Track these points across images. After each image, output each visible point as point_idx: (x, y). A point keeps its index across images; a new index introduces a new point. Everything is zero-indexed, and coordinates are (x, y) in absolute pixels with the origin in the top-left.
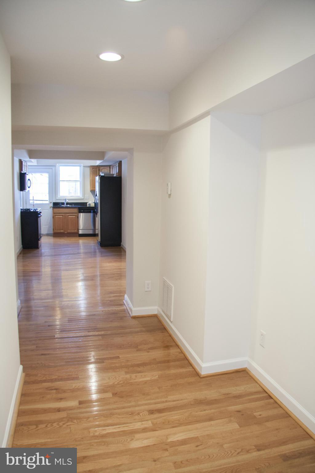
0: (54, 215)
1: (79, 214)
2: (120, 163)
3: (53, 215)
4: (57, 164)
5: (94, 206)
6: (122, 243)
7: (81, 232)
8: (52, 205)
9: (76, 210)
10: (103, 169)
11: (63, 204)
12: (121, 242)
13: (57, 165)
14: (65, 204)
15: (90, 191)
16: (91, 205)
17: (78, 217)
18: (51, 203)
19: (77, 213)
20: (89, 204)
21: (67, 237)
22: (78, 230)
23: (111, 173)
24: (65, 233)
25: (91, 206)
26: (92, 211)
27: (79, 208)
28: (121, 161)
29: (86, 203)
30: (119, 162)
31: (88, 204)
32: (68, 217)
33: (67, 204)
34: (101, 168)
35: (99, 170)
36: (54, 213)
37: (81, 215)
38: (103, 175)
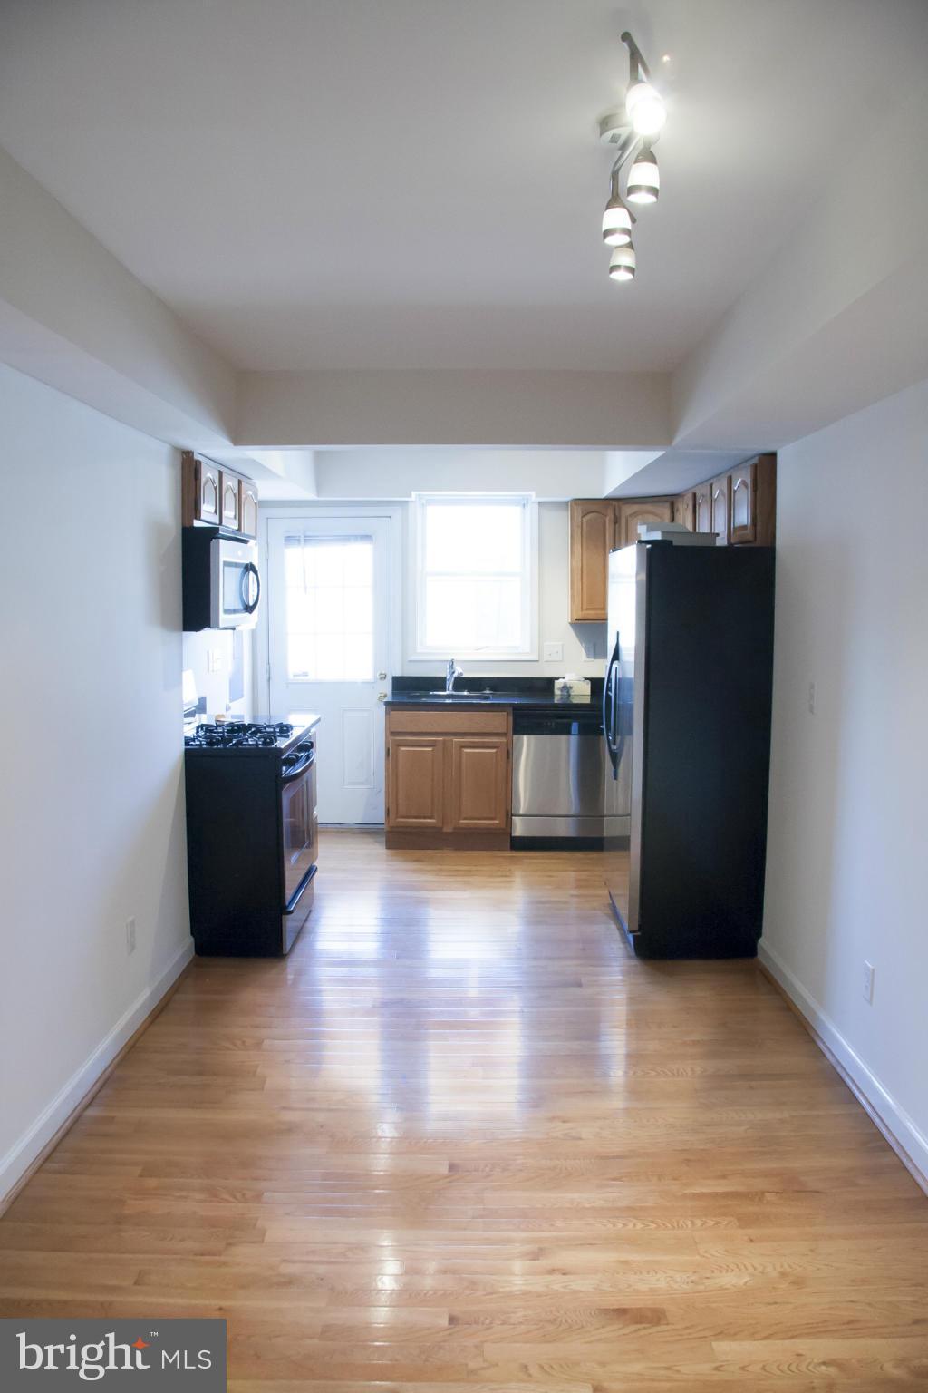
0: (396, 740)
1: (515, 737)
2: (765, 470)
3: (387, 743)
4: (414, 493)
5: (587, 700)
6: (762, 942)
7: (520, 828)
8: (387, 688)
9: (500, 721)
10: (635, 514)
11: (439, 683)
12: (759, 934)
13: (413, 498)
14: (450, 684)
15: (571, 624)
16: (573, 692)
17: (509, 754)
18: (384, 677)
19: (505, 734)
20: (566, 688)
21: (456, 850)
22: (509, 816)
23: (704, 528)
24: (445, 830)
25: (575, 701)
26: (575, 727)
27: (515, 708)
28: (773, 456)
29: (549, 682)
30: (755, 461)
31: (558, 684)
32: (461, 753)
33: (461, 683)
34: (628, 510)
35: (616, 521)
36: (393, 733)
37: (523, 740)
38: (657, 536)
